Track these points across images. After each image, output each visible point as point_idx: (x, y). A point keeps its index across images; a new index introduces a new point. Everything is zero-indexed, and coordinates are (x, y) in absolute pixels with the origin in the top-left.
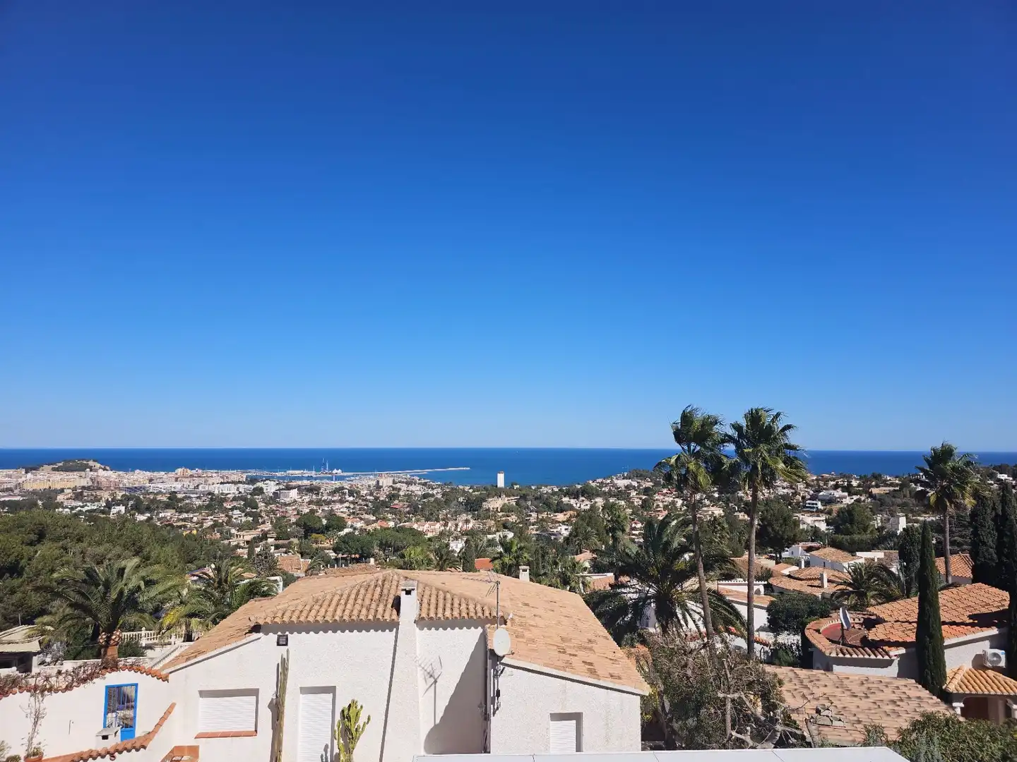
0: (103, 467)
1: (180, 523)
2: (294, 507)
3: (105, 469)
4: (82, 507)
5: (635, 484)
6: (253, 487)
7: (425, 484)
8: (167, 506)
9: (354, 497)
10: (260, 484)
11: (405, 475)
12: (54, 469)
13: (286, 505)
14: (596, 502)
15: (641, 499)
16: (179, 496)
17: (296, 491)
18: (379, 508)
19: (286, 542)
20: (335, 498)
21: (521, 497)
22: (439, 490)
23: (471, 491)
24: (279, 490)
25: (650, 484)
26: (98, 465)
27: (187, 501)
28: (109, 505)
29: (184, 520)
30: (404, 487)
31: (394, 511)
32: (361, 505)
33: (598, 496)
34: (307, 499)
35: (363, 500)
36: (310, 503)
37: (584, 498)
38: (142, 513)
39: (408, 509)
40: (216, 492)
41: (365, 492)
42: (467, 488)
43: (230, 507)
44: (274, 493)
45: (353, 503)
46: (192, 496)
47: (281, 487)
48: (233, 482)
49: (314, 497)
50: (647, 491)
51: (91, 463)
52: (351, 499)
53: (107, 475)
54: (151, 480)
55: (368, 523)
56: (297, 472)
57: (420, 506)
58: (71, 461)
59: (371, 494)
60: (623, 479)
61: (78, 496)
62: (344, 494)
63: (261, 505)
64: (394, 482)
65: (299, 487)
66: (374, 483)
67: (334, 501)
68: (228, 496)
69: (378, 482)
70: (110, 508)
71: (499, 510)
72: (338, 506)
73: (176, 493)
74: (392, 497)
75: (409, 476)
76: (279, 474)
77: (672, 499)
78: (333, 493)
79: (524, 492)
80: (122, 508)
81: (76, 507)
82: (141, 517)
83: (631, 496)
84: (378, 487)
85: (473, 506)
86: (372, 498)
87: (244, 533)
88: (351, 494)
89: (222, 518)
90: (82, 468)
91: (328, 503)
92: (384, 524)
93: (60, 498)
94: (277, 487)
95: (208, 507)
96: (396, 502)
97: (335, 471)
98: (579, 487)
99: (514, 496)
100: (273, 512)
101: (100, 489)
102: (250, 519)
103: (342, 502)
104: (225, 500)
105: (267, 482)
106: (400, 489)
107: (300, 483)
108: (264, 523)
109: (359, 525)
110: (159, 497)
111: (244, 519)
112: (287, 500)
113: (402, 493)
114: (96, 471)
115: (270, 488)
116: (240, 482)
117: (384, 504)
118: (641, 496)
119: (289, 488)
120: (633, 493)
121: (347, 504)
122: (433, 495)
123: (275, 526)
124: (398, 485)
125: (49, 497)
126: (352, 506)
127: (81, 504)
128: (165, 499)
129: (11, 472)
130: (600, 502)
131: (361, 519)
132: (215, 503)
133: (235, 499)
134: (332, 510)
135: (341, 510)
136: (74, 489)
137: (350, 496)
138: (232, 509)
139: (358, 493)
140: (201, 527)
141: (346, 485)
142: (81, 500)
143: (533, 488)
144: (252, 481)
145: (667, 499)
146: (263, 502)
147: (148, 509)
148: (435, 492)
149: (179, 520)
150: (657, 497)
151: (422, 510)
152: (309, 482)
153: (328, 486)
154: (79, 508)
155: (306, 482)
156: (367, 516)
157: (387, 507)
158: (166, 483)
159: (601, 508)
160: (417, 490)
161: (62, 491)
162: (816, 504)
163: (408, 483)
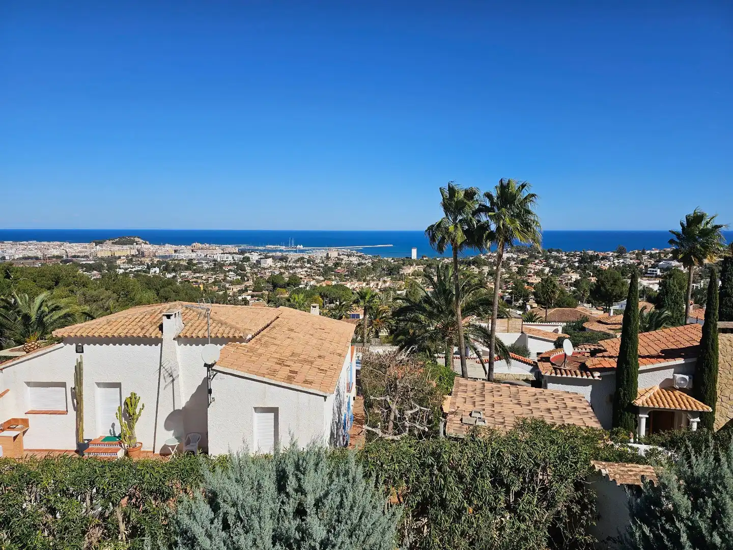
0: (144, 242)
1: (195, 280)
2: (270, 271)
3: (145, 243)
4: (132, 268)
5: (515, 256)
6: (243, 257)
7: (360, 256)
8: (187, 268)
9: (311, 264)
10: (247, 255)
11: (346, 250)
12: (113, 243)
13: (264, 269)
14: (483, 270)
15: (517, 267)
16: (195, 262)
17: (271, 260)
18: (326, 272)
19: (260, 293)
20: (298, 265)
21: (427, 265)
22: (370, 261)
23: (392, 261)
24: (261, 259)
25: (525, 257)
26: (141, 241)
27: (199, 266)
28: (149, 268)
29: (197, 278)
30: (345, 258)
31: (338, 275)
32: (315, 270)
33: (485, 265)
34: (279, 265)
35: (317, 267)
36: (280, 268)
37: (474, 267)
38: (169, 273)
39: (347, 273)
40: (219, 260)
41: (318, 261)
42: (390, 260)
43: (227, 270)
44: (257, 261)
45: (310, 268)
46: (203, 262)
47: (262, 256)
48: (229, 253)
49: (284, 263)
50: (523, 261)
51: (137, 239)
52: (309, 265)
53: (148, 248)
54: (175, 251)
55: (318, 281)
56: (273, 247)
57: (355, 271)
58: (123, 237)
59: (323, 262)
60: (507, 253)
61: (130, 261)
62: (304, 262)
63: (248, 269)
64: (339, 255)
65: (273, 257)
66: (325, 255)
67: (296, 267)
68: (227, 262)
69: (328, 254)
70: (149, 269)
71: (410, 275)
72: (300, 270)
73: (192, 260)
74: (337, 265)
75: (349, 250)
76: (261, 248)
77: (542, 267)
78: (296, 261)
79: (430, 262)
80: (157, 270)
81: (128, 268)
82: (169, 276)
83: (511, 265)
84: (328, 258)
85: (392, 271)
86: (322, 265)
87: (233, 287)
88: (309, 262)
89: (221, 276)
90: (131, 243)
91: (293, 268)
92: (329, 283)
93: (118, 262)
94: (260, 257)
95: (213, 269)
96: (339, 268)
97: (298, 246)
98: (471, 258)
99: (423, 265)
100: (256, 274)
101: (144, 256)
102: (239, 278)
103: (302, 267)
104: (223, 265)
105: (253, 253)
106: (342, 259)
107: (274, 254)
108: (248, 280)
109: (313, 283)
110: (182, 263)
111: (235, 278)
112: (266, 266)
113: (343, 262)
114: (140, 244)
115: (255, 257)
116: (234, 253)
117: (331, 269)
118: (518, 265)
119: (267, 257)
120: (512, 263)
121: (306, 269)
122: (365, 264)
123: (255, 283)
124: (342, 257)
125: (111, 261)
126: (309, 270)
127: (131, 266)
128: (185, 263)
129: (86, 245)
130: (486, 269)
131: (314, 279)
132: (218, 267)
133: (230, 264)
134: (295, 273)
135: (301, 273)
136: (127, 256)
137: (308, 264)
138: (228, 271)
139: (314, 261)
140: (208, 282)
141: (306, 257)
142: (131, 264)
143: (438, 259)
144: (242, 252)
145: (538, 267)
146: (249, 266)
147: (174, 270)
148: (366, 262)
149: (193, 278)
150: (530, 266)
151: (357, 274)
152: (281, 253)
153: (293, 256)
154: (130, 269)
155: (279, 254)
156: (317, 277)
157: (332, 272)
158: (185, 253)
159: (487, 274)
160: (355, 260)
161: (120, 257)
162: (656, 271)
163: (349, 256)
